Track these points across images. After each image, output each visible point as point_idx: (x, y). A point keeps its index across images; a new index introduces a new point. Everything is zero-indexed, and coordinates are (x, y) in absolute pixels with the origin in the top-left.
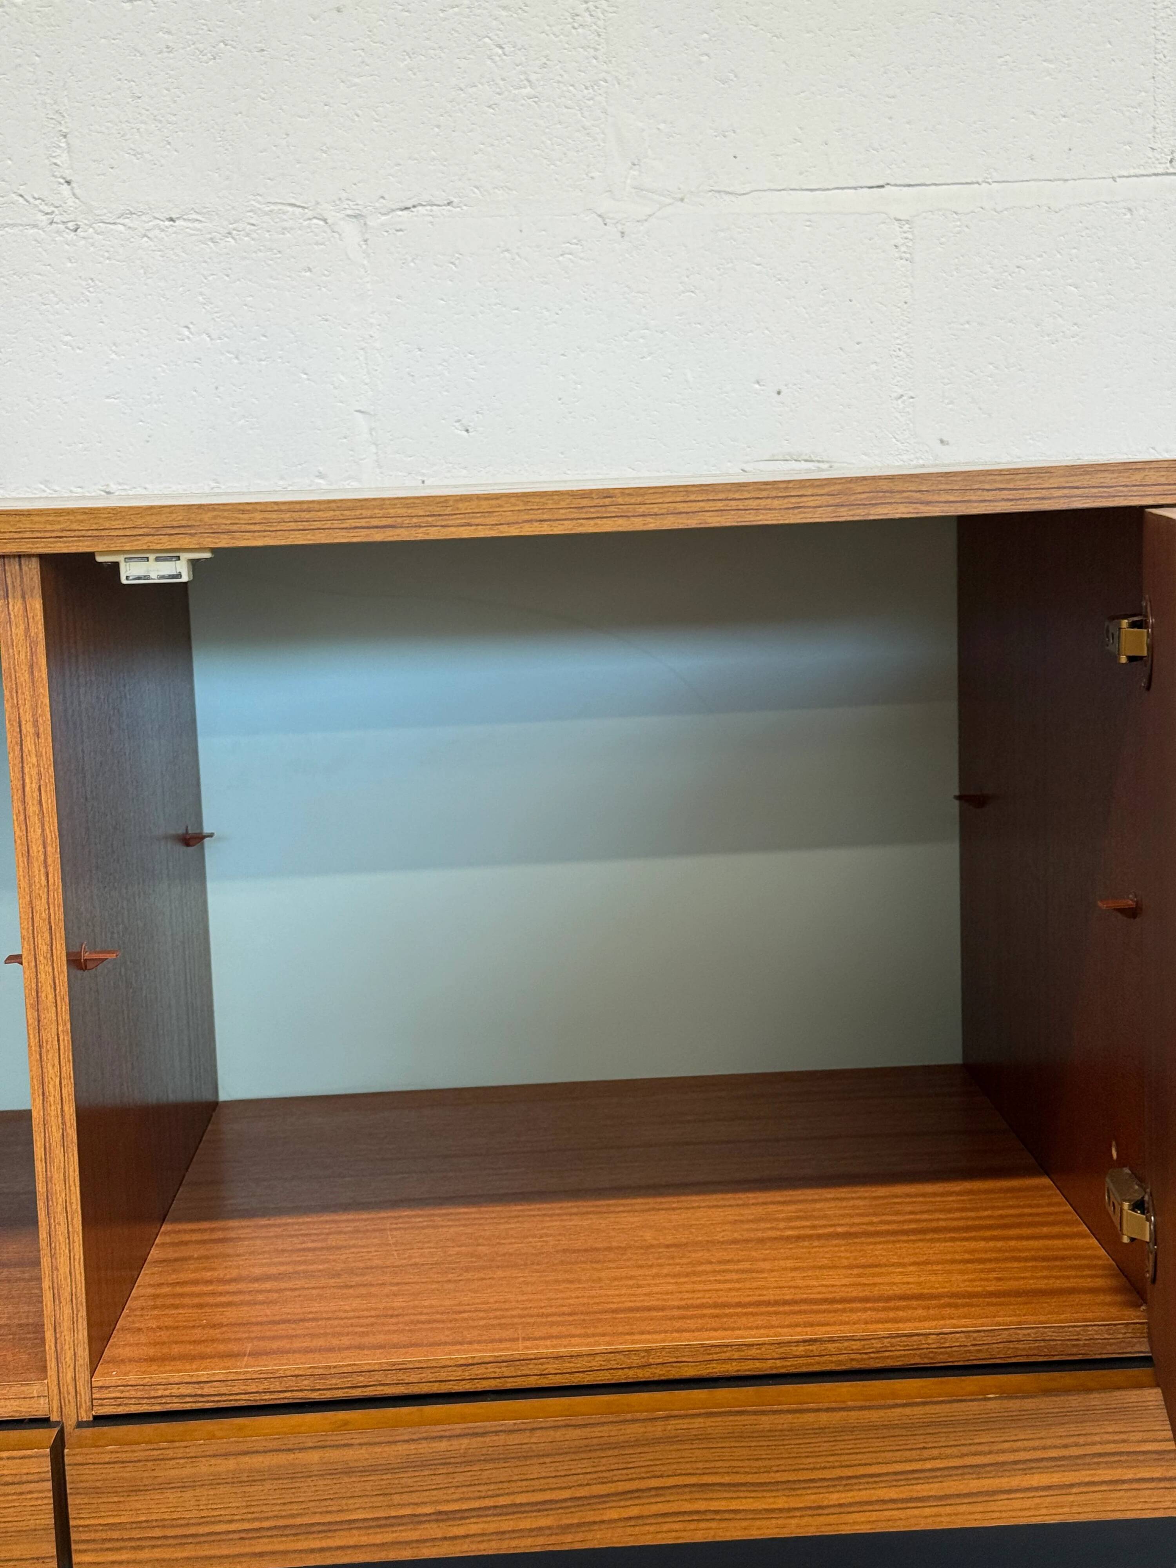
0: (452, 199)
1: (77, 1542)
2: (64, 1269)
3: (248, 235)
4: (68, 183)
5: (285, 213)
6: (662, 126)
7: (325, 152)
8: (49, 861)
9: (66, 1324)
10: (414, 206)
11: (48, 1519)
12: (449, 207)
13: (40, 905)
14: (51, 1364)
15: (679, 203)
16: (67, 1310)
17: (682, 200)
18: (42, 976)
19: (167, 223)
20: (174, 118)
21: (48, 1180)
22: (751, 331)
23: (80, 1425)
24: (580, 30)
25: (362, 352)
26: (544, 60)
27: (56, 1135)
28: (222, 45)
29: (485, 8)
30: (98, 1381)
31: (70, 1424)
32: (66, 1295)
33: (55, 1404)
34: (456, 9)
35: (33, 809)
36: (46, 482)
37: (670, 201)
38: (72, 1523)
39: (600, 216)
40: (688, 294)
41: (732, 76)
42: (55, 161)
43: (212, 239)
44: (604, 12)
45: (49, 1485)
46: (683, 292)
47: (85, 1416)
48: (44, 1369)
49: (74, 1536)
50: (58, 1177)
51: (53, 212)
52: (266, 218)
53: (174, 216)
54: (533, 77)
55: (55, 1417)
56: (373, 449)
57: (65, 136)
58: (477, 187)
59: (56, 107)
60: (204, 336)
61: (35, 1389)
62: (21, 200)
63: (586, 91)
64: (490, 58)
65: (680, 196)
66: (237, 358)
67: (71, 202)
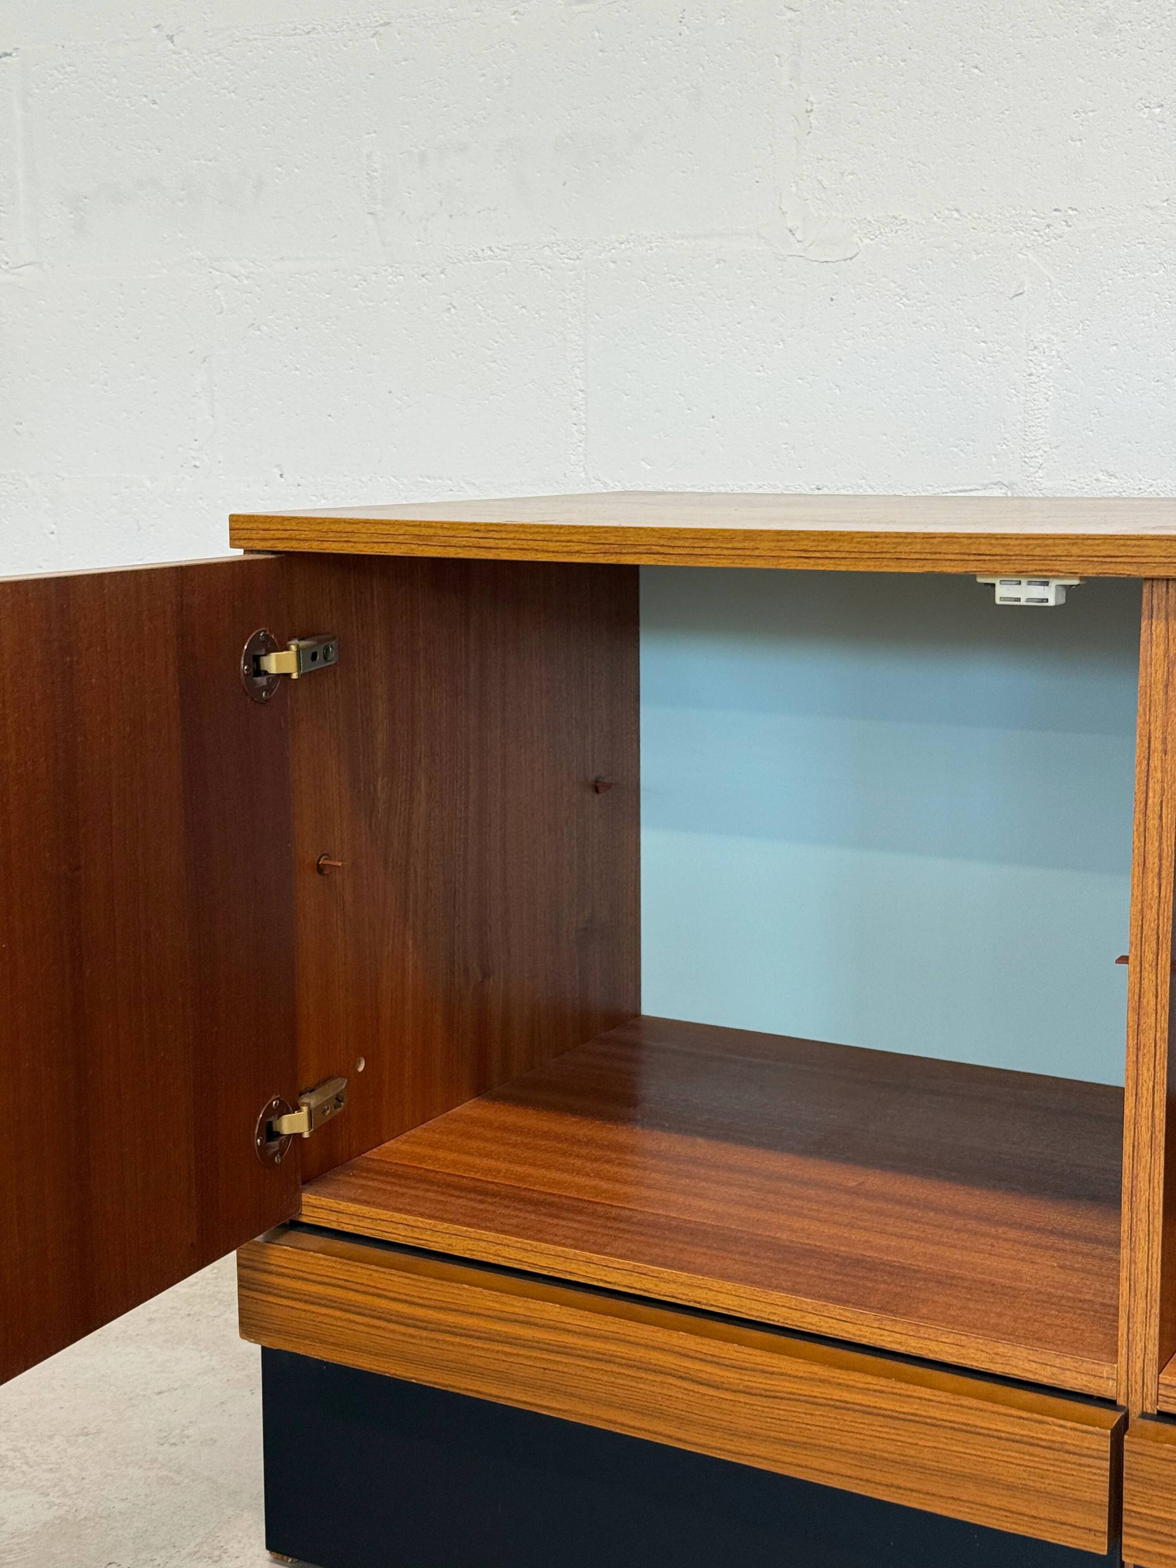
1: (1128, 1526)
2: (1142, 1264)
8: (1164, 874)
9: (1139, 1317)
11: (1104, 1497)
13: (1151, 915)
14: (1123, 1351)
16: (1142, 1304)
18: (1145, 983)
21: (1134, 1177)
23: (1144, 1415)
27: (1145, 1137)
30: (1165, 1378)
31: (1135, 1412)
32: (1141, 1288)
33: (1123, 1389)
35: (1153, 822)
38: (1125, 1506)
45: (1107, 1464)
47: (1150, 1409)
48: (1115, 1353)
49: (1125, 1519)
50: (1143, 1176)
55: (1121, 1401)
61: (1106, 1370)
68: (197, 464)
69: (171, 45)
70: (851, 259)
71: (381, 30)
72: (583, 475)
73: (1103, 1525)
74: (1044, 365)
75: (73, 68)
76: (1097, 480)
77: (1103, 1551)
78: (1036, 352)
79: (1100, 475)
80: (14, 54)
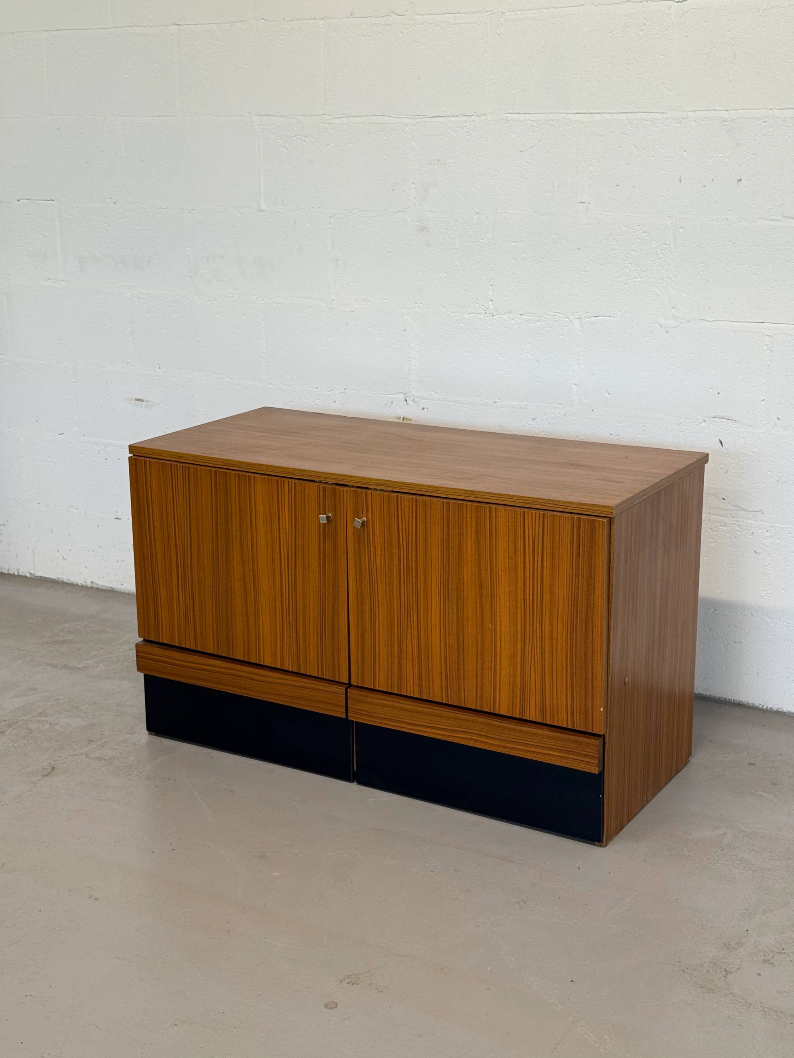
0: (611, 315)
1: (350, 710)
3: (544, 322)
4: (492, 301)
5: (556, 315)
6: (684, 295)
7: (570, 296)
10: (598, 316)
11: (344, 704)
12: (610, 318)
15: (688, 323)
17: (689, 321)
19: (520, 316)
20: (525, 282)
22: (710, 370)
24: (659, 260)
25: (577, 364)
26: (645, 269)
28: (541, 259)
29: (627, 251)
34: (617, 251)
36: (477, 397)
37: (685, 322)
38: (349, 706)
39: (660, 325)
40: (688, 355)
41: (710, 279)
42: (488, 293)
43: (533, 322)
44: (667, 254)
45: (344, 696)
46: (687, 354)
49: (349, 709)
51: (486, 310)
52: (550, 317)
53: (522, 314)
54: (641, 275)
56: (578, 397)
57: (492, 285)
58: (619, 311)
59: (490, 276)
60: (528, 354)
62: (477, 305)
63: (659, 281)
64: (627, 268)
65: (688, 320)
66: (537, 362)
67: (492, 307)
68: (128, 361)
69: (115, 206)
70: (353, 312)
71: (192, 211)
72: (266, 377)
73: (344, 710)
74: (414, 354)
75: (78, 209)
76: (431, 394)
77: (344, 717)
78: (411, 350)
79: (433, 393)
80: (55, 201)
